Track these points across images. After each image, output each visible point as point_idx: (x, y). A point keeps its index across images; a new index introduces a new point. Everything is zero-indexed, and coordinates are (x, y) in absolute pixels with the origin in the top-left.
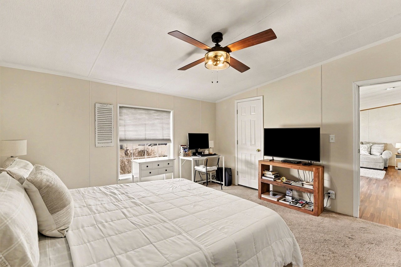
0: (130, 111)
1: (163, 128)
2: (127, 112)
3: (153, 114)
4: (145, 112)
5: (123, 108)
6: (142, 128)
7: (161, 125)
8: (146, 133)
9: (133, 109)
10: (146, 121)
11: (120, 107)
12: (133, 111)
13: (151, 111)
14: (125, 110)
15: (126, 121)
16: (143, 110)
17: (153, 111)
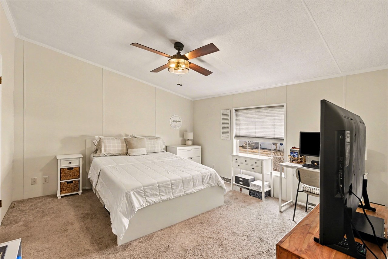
0: (243, 112)
1: (274, 126)
2: (241, 113)
3: (264, 112)
4: (255, 111)
5: (238, 111)
6: (253, 126)
7: (272, 122)
8: (256, 131)
9: (245, 110)
10: (256, 119)
11: (236, 111)
12: (245, 111)
13: (260, 109)
14: (240, 112)
15: (241, 121)
16: (253, 110)
17: (264, 109)
